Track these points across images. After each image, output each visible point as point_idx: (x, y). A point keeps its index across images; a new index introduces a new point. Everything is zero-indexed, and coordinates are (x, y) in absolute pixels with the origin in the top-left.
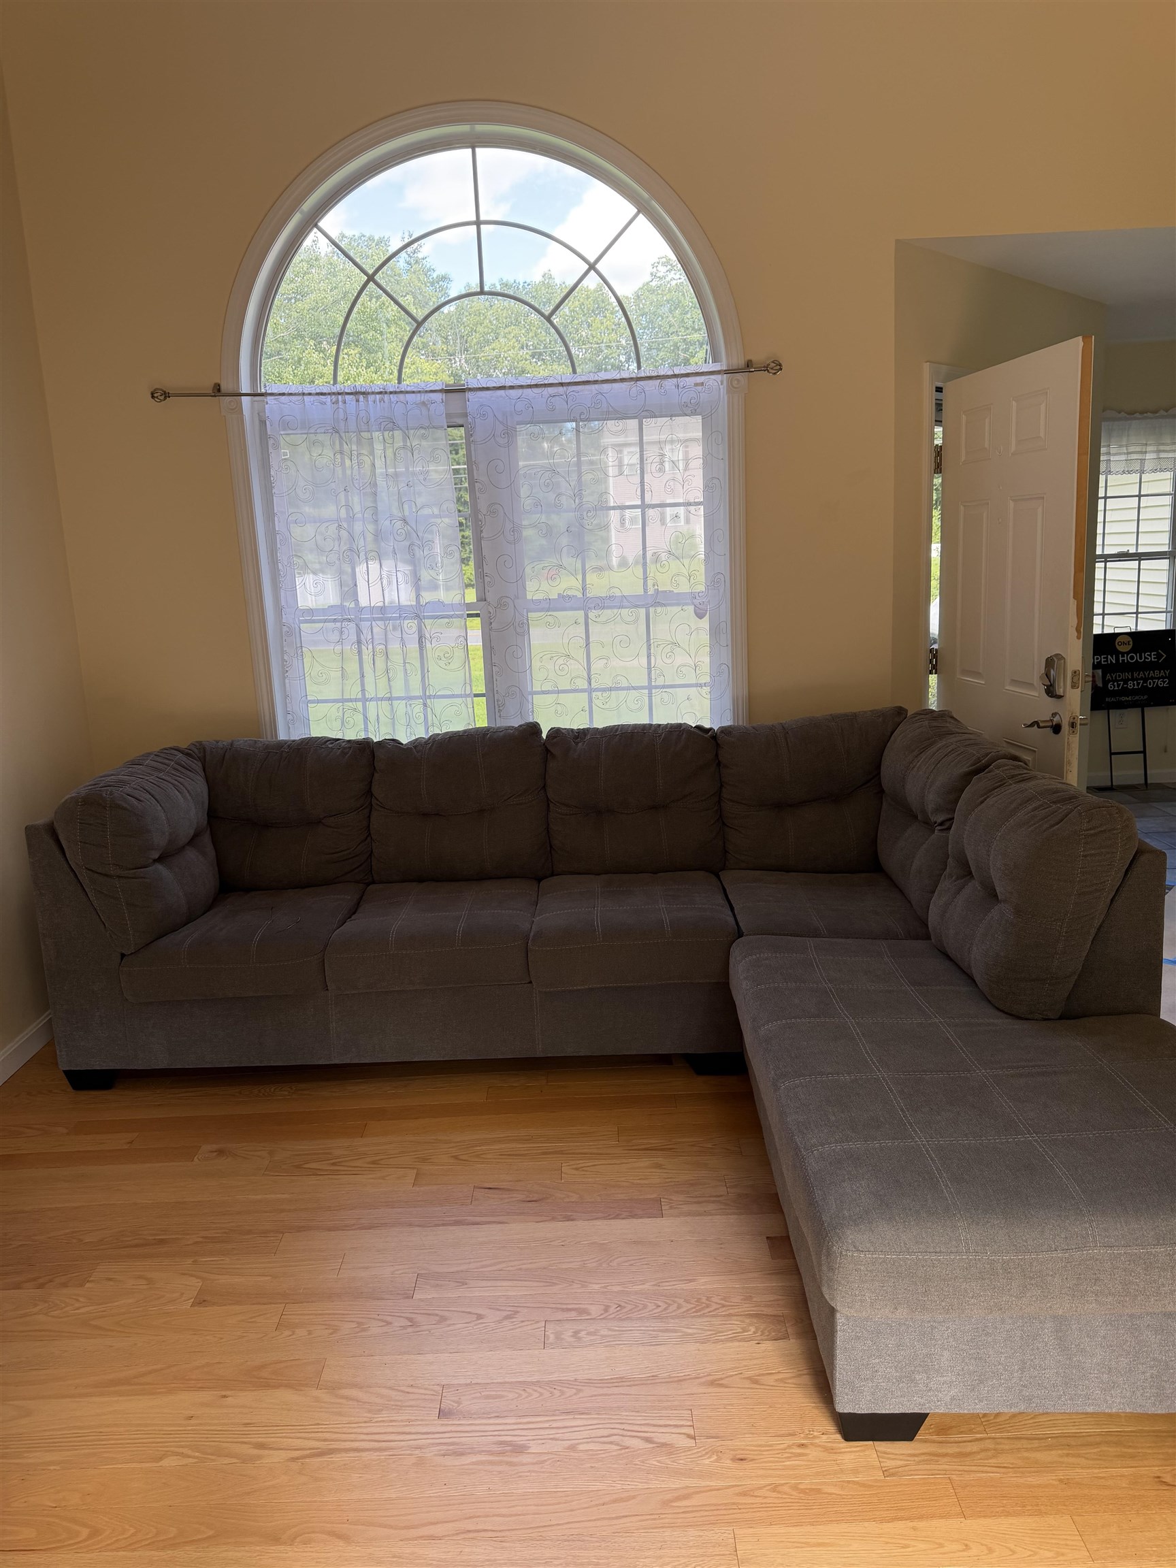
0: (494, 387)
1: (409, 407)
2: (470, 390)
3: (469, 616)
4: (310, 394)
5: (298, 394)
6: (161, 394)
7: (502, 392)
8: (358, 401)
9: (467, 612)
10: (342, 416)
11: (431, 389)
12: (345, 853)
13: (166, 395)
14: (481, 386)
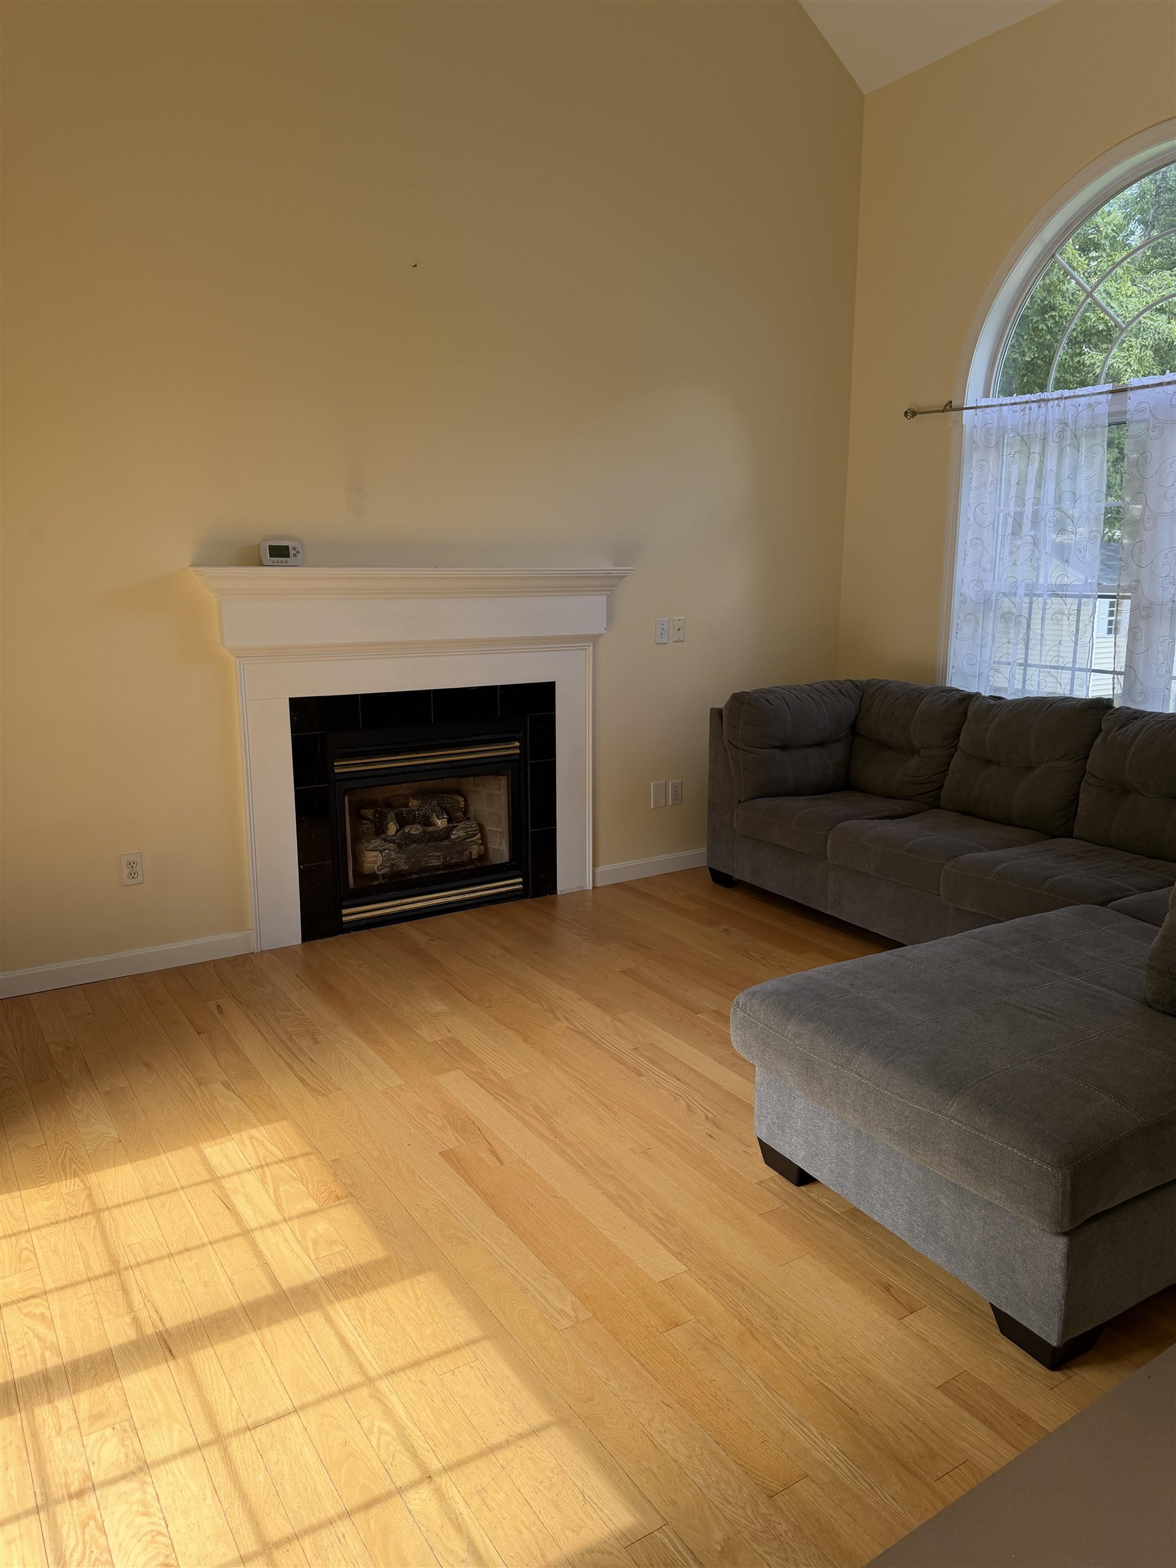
0: (1153, 384)
1: (1081, 409)
2: (1132, 389)
3: (1100, 597)
4: (1006, 405)
5: (998, 405)
6: (911, 413)
7: (1160, 388)
8: (1039, 407)
9: (1099, 594)
10: (1027, 422)
11: (1099, 391)
12: (922, 778)
13: (914, 414)
14: (1142, 384)
